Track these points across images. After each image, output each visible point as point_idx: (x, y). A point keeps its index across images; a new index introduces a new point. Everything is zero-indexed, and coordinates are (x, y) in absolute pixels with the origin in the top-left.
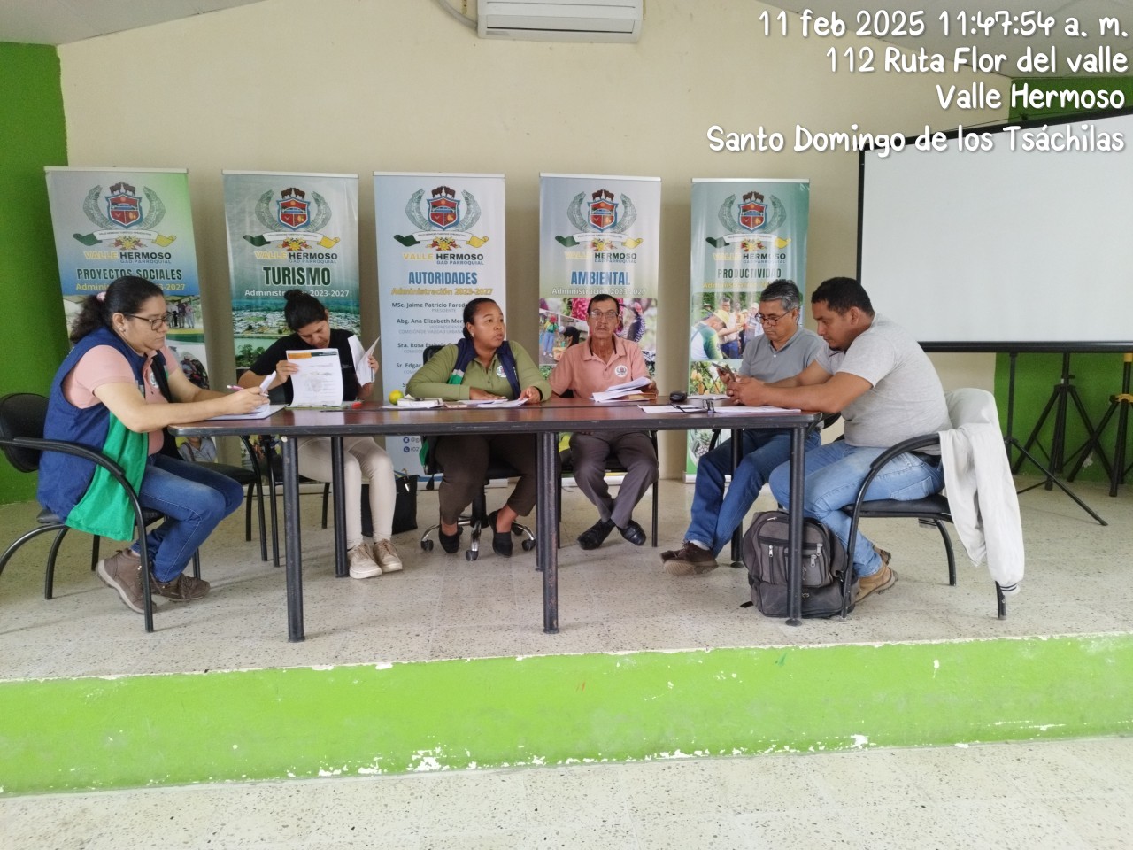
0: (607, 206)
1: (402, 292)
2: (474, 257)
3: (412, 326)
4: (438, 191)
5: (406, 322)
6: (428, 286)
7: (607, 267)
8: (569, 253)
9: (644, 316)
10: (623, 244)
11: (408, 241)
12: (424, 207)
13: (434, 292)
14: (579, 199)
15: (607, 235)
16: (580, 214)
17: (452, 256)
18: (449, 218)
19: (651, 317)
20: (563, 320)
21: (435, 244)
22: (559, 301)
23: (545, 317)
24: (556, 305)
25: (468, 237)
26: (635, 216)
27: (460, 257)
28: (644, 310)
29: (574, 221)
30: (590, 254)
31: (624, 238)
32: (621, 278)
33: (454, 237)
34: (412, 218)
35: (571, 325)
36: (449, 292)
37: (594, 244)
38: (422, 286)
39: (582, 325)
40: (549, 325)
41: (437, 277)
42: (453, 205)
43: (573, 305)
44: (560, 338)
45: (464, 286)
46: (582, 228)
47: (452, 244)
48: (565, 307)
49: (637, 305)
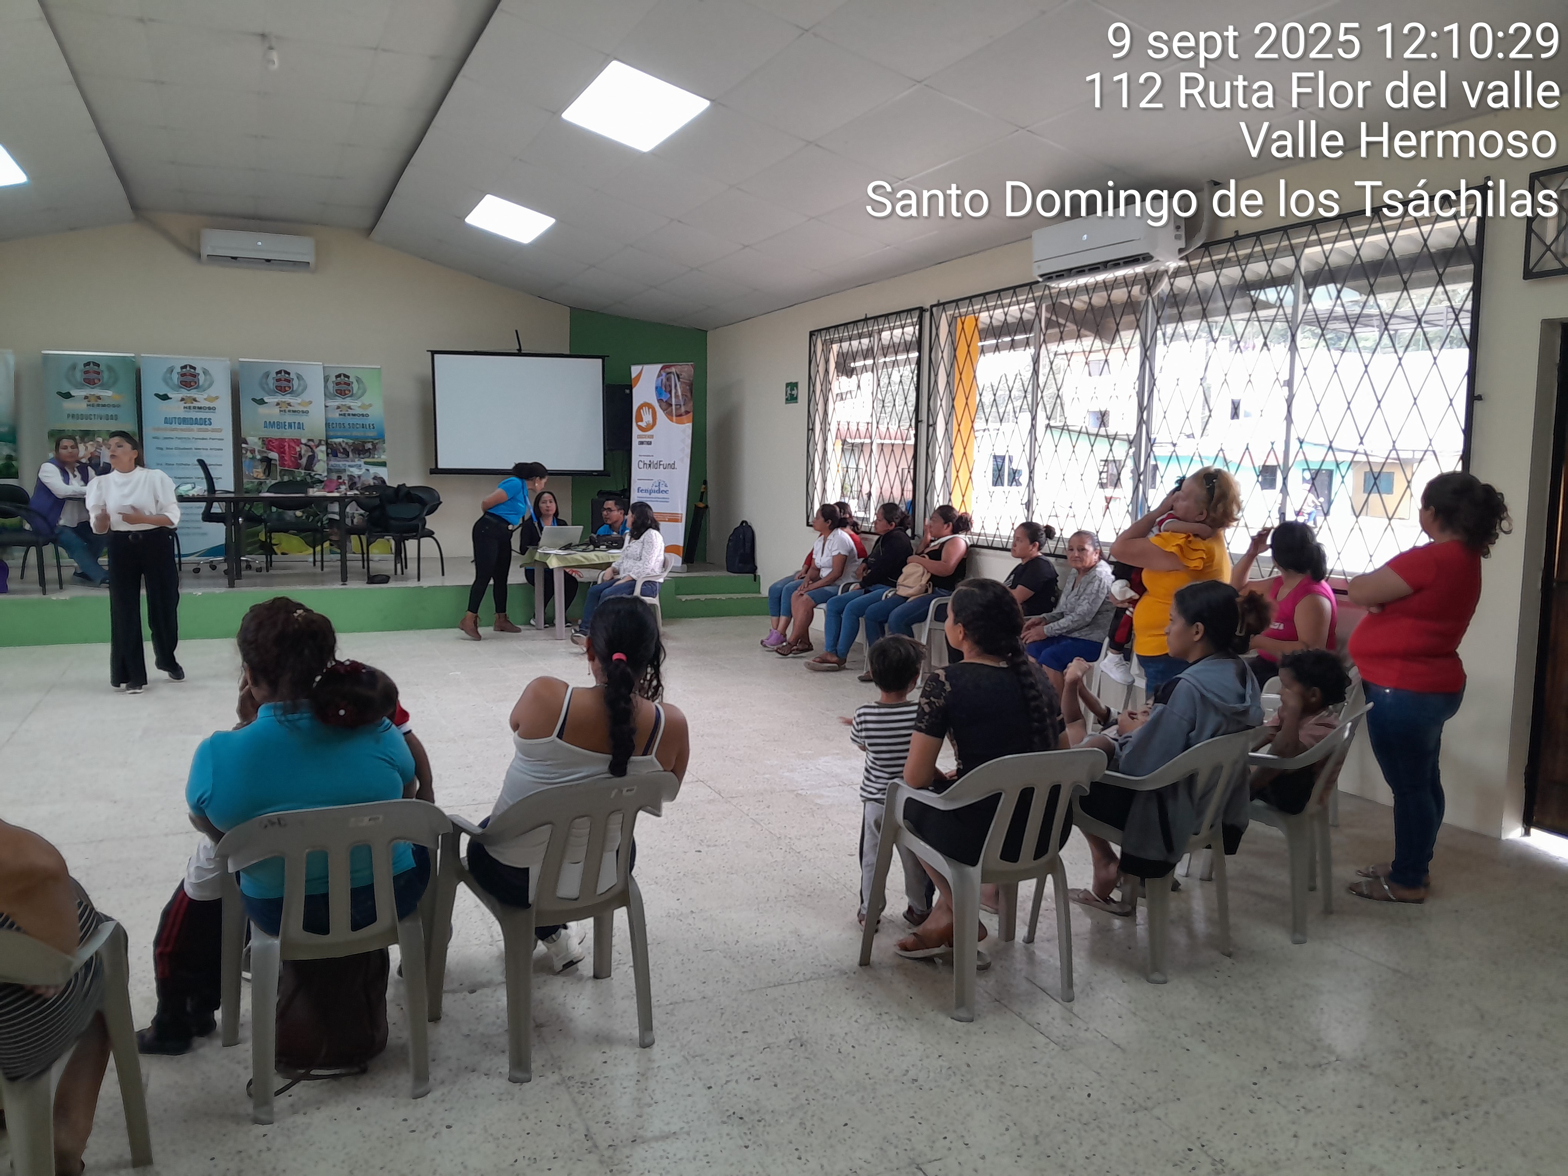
0: (286, 380)
1: (158, 429)
2: (209, 408)
3: (165, 452)
4: (185, 367)
5: (162, 449)
6: (177, 426)
7: (289, 418)
8: (262, 409)
9: (317, 450)
10: (299, 404)
11: (165, 397)
12: (175, 377)
13: (182, 430)
14: (267, 375)
15: (287, 398)
16: (267, 384)
17: (194, 408)
18: (192, 384)
19: (322, 452)
20: (259, 452)
21: (182, 400)
22: (256, 440)
23: (247, 450)
24: (253, 441)
25: (206, 396)
26: (305, 388)
27: (200, 408)
28: (317, 446)
29: (263, 389)
30: (277, 410)
31: (299, 400)
32: (300, 426)
33: (195, 396)
34: (167, 384)
35: (265, 455)
36: (192, 430)
37: (278, 404)
38: (174, 426)
39: (274, 455)
40: (249, 455)
41: (184, 421)
42: (194, 376)
43: (268, 443)
44: (257, 463)
45: (203, 426)
46: (271, 393)
47: (195, 400)
48: (260, 443)
49: (311, 443)
